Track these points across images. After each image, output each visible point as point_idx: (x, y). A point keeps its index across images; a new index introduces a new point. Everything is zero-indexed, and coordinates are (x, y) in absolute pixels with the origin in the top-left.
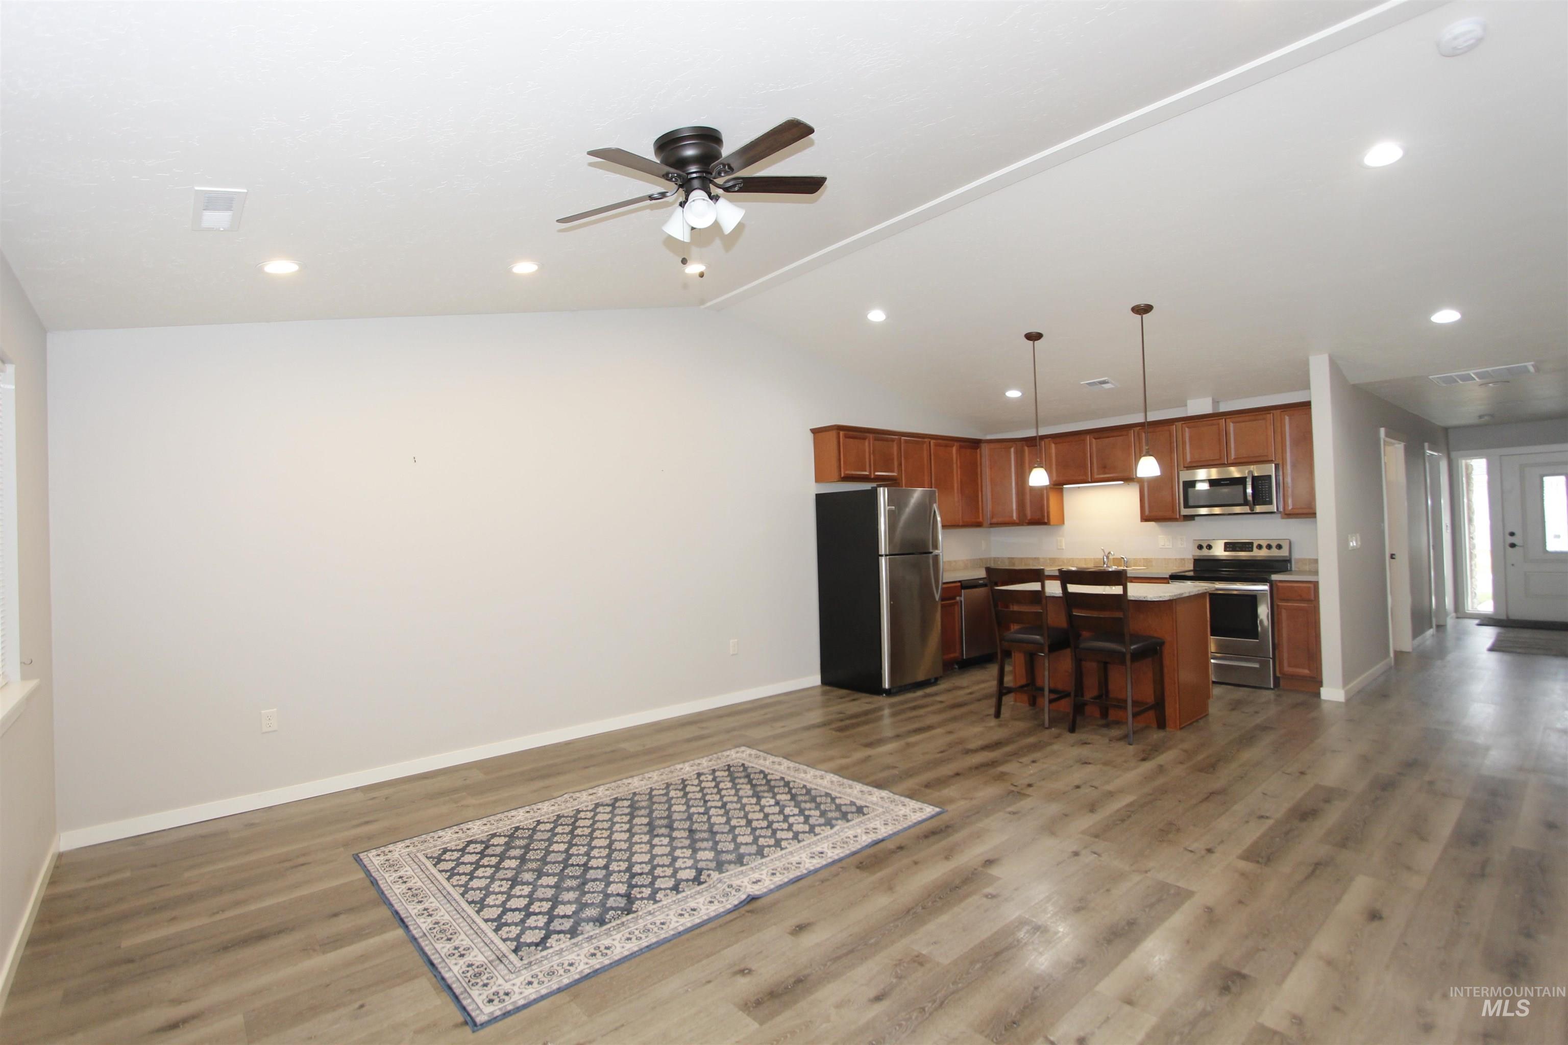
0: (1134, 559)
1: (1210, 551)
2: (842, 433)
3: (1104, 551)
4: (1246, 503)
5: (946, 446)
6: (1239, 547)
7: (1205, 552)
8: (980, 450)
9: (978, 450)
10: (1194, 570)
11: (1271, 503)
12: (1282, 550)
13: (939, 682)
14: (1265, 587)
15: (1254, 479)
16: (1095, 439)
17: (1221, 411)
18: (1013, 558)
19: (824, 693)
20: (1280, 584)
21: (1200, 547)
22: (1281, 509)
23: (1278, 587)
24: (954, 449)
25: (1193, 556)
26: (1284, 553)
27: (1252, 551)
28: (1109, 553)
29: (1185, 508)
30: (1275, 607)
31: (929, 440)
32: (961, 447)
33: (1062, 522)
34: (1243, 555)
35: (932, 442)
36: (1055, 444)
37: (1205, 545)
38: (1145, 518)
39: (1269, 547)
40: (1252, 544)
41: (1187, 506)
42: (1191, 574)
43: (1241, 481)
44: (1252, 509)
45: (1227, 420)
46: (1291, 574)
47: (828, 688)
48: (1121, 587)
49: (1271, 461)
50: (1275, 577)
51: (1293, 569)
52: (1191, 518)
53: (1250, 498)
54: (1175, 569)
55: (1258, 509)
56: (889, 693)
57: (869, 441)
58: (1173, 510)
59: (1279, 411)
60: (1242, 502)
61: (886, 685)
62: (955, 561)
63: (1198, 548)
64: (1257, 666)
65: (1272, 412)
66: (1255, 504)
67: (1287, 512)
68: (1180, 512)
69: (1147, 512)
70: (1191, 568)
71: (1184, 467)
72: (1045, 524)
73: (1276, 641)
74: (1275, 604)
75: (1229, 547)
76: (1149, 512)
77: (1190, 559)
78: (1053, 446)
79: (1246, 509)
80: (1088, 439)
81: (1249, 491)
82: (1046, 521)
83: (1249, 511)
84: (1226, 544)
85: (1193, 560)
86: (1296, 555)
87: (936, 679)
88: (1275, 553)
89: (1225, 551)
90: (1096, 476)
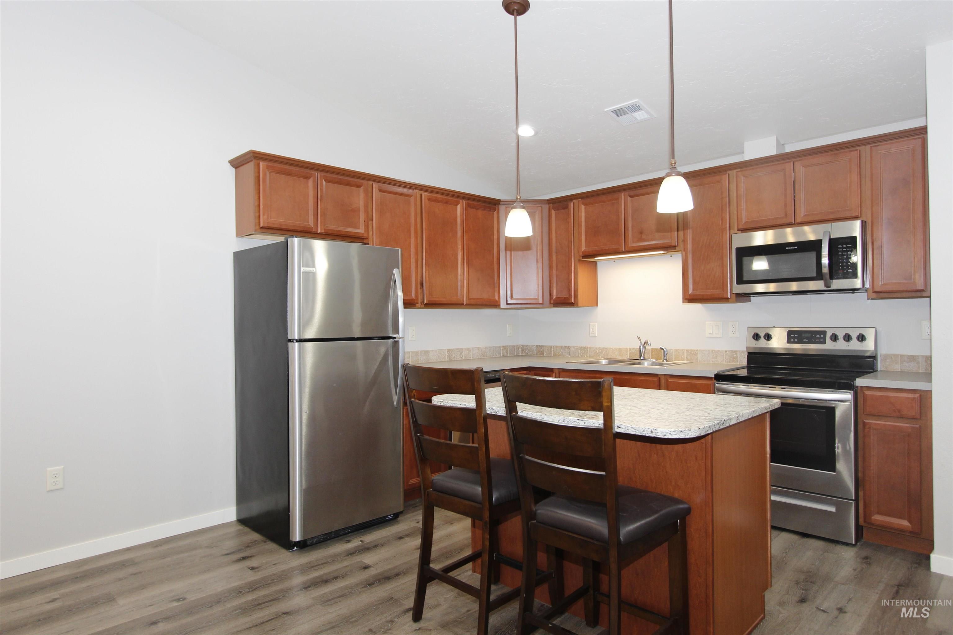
0: (676, 350)
1: (769, 342)
2: (262, 164)
3: (640, 340)
4: (819, 276)
5: (447, 202)
6: (807, 338)
7: (762, 344)
8: (498, 213)
9: (495, 213)
10: (749, 367)
11: (855, 276)
12: (865, 342)
13: (399, 519)
14: (848, 396)
15: (833, 243)
16: (631, 197)
17: (786, 151)
18: (541, 347)
19: (239, 534)
20: (867, 393)
21: (756, 337)
22: (867, 285)
23: (865, 397)
24: (459, 208)
25: (747, 348)
26: (869, 346)
27: (824, 342)
28: (646, 343)
29: (737, 283)
30: (860, 426)
31: (421, 192)
32: (469, 206)
33: (595, 302)
34: (813, 348)
35: (425, 194)
36: (585, 205)
37: (762, 335)
38: (689, 299)
39: (848, 338)
40: (824, 333)
41: (740, 280)
42: (744, 373)
43: (815, 246)
44: (827, 285)
45: (796, 164)
46: (876, 378)
47: (241, 527)
48: (601, 414)
49: (856, 218)
50: (860, 382)
51: (879, 370)
52: (745, 297)
53: (825, 270)
54: (722, 366)
55: (837, 284)
56: (303, 545)
57: (315, 182)
58: (723, 286)
59: (868, 147)
60: (814, 274)
61: (297, 536)
62: (468, 349)
63: (754, 337)
64: (833, 509)
65: (857, 148)
66: (832, 278)
67: (877, 289)
68: (731, 290)
69: (690, 291)
70: (744, 363)
71: (739, 230)
72: (571, 305)
73: (860, 474)
74: (860, 421)
75: (794, 338)
76: (693, 290)
77: (743, 352)
78: (583, 207)
79: (819, 285)
80: (623, 197)
81: (825, 261)
82: (573, 301)
83: (824, 288)
84: (790, 333)
85: (746, 355)
86: (882, 351)
87: (396, 516)
88: (854, 346)
89: (788, 342)
90: (631, 245)
